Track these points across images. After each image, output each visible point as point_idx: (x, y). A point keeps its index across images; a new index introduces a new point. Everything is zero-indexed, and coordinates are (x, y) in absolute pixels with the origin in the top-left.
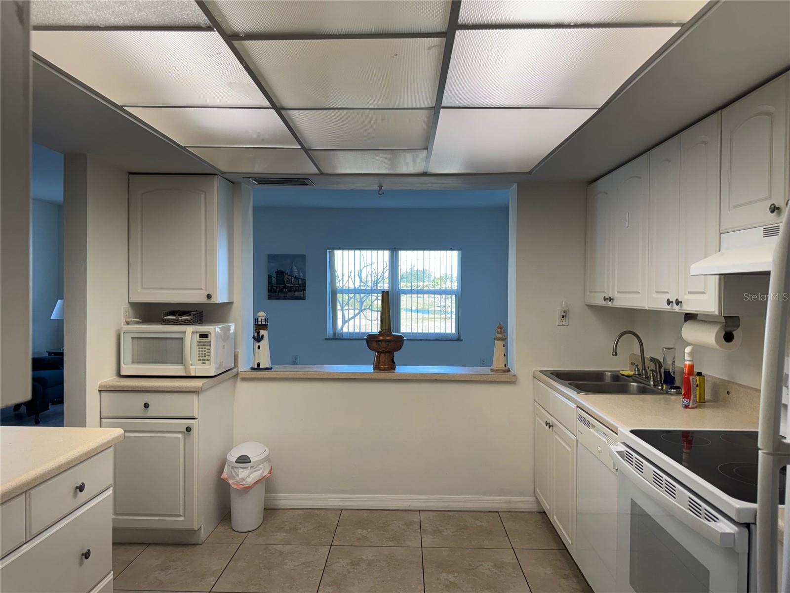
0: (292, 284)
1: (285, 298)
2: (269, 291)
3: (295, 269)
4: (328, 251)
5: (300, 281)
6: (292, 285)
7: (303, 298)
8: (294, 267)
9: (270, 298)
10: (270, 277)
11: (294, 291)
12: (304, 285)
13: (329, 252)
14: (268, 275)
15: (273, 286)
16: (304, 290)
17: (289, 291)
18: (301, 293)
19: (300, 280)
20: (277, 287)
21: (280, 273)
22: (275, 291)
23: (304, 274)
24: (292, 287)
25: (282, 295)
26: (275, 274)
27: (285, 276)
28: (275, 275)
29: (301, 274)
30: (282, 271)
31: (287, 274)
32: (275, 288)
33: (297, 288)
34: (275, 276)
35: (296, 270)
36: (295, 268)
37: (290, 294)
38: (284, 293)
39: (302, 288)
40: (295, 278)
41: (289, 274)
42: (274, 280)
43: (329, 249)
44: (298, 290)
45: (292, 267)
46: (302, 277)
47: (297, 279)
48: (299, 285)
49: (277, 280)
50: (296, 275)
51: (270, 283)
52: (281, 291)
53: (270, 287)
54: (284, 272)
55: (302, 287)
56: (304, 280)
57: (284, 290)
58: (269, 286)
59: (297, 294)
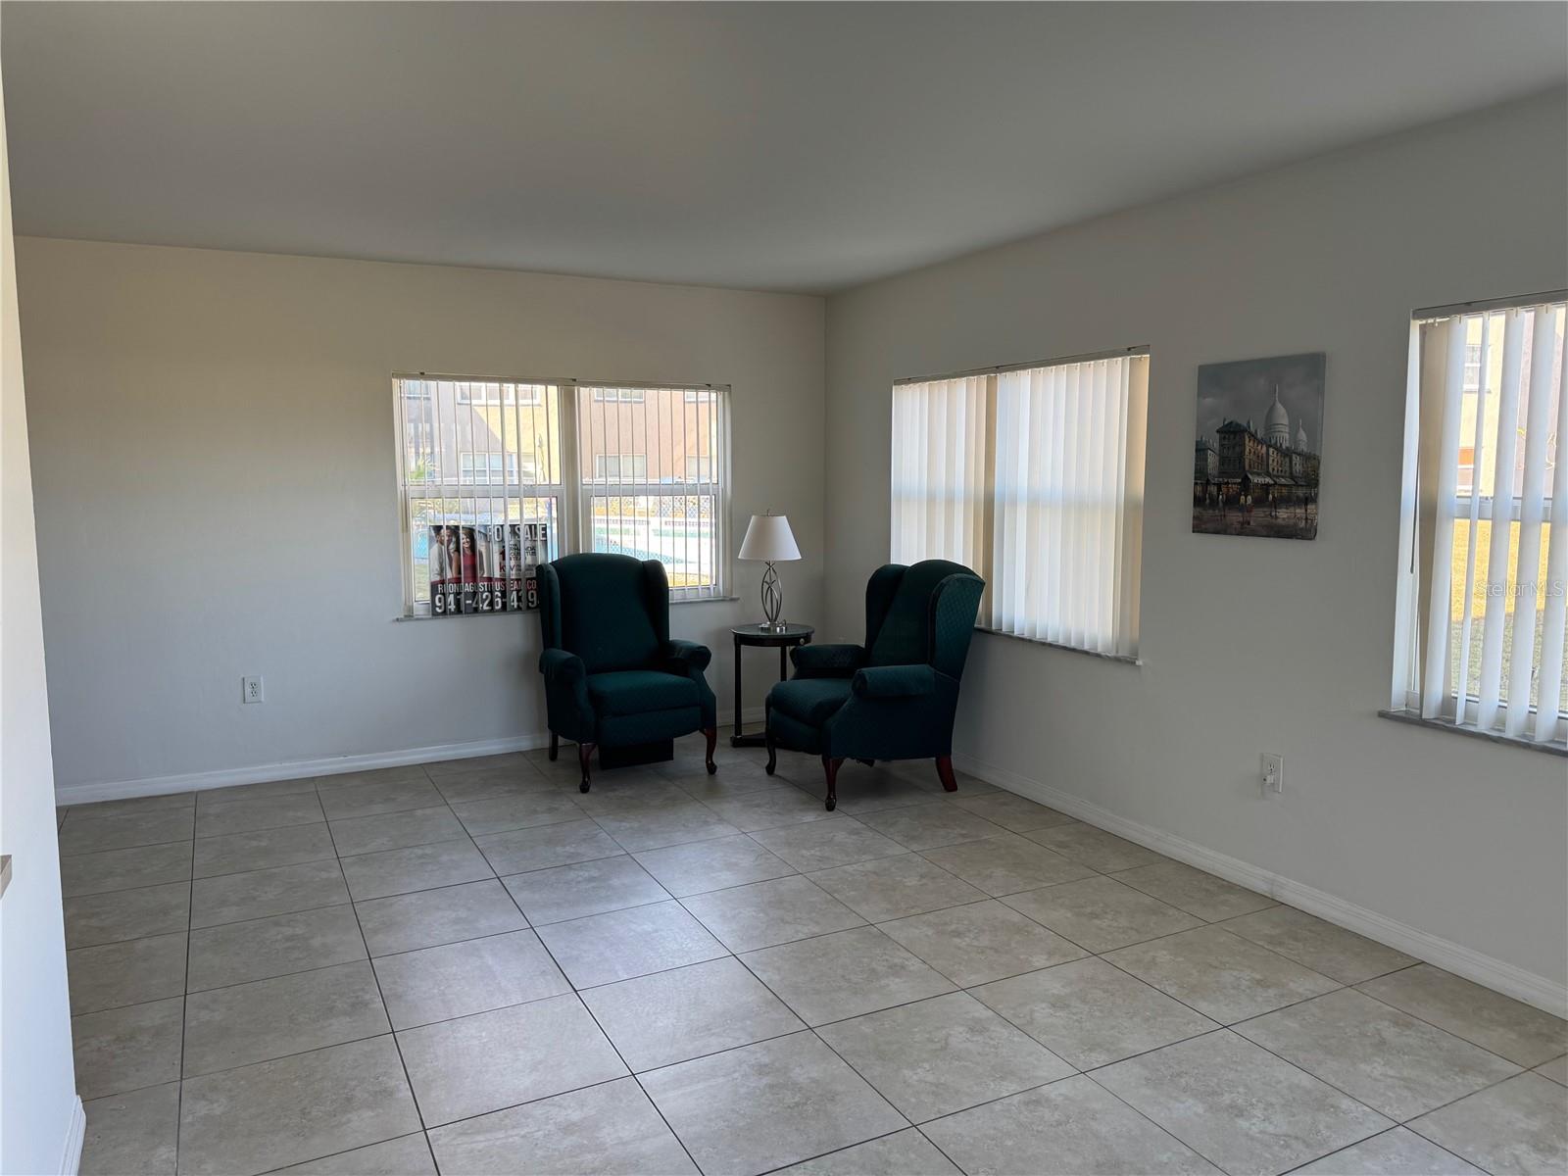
0: (1268, 474)
1: (1244, 530)
2: (1198, 501)
3: (1282, 416)
4: (1415, 327)
5: (1298, 466)
6: (1268, 480)
7: (1305, 532)
8: (1279, 405)
9: (1199, 527)
10: (1201, 450)
11: (1276, 504)
12: (1312, 480)
13: (1423, 329)
14: (1197, 442)
15: (1208, 482)
16: (1309, 500)
17: (1259, 502)
18: (1300, 511)
19: (1296, 460)
20: (1219, 486)
21: (1232, 433)
22: (1214, 503)
23: (1314, 435)
24: (1268, 485)
25: (1234, 517)
26: (1218, 436)
27: (1249, 445)
28: (1214, 442)
29: (1302, 435)
30: (1238, 425)
31: (1253, 436)
32: (1213, 489)
33: (1285, 491)
34: (1216, 445)
35: (1285, 421)
36: (1281, 409)
37: (1259, 516)
38: (1243, 509)
39: (1301, 492)
40: (1278, 449)
41: (1259, 436)
42: (1212, 460)
43: (1420, 313)
44: (1287, 501)
45: (1272, 409)
46: (1303, 447)
47: (1287, 454)
48: (1292, 477)
49: (1223, 460)
50: (1284, 438)
51: (1200, 473)
52: (1232, 502)
53: (1199, 488)
54: (1245, 430)
55: (1304, 486)
56: (1312, 461)
57: (1243, 497)
58: (1196, 484)
59: (1283, 514)
